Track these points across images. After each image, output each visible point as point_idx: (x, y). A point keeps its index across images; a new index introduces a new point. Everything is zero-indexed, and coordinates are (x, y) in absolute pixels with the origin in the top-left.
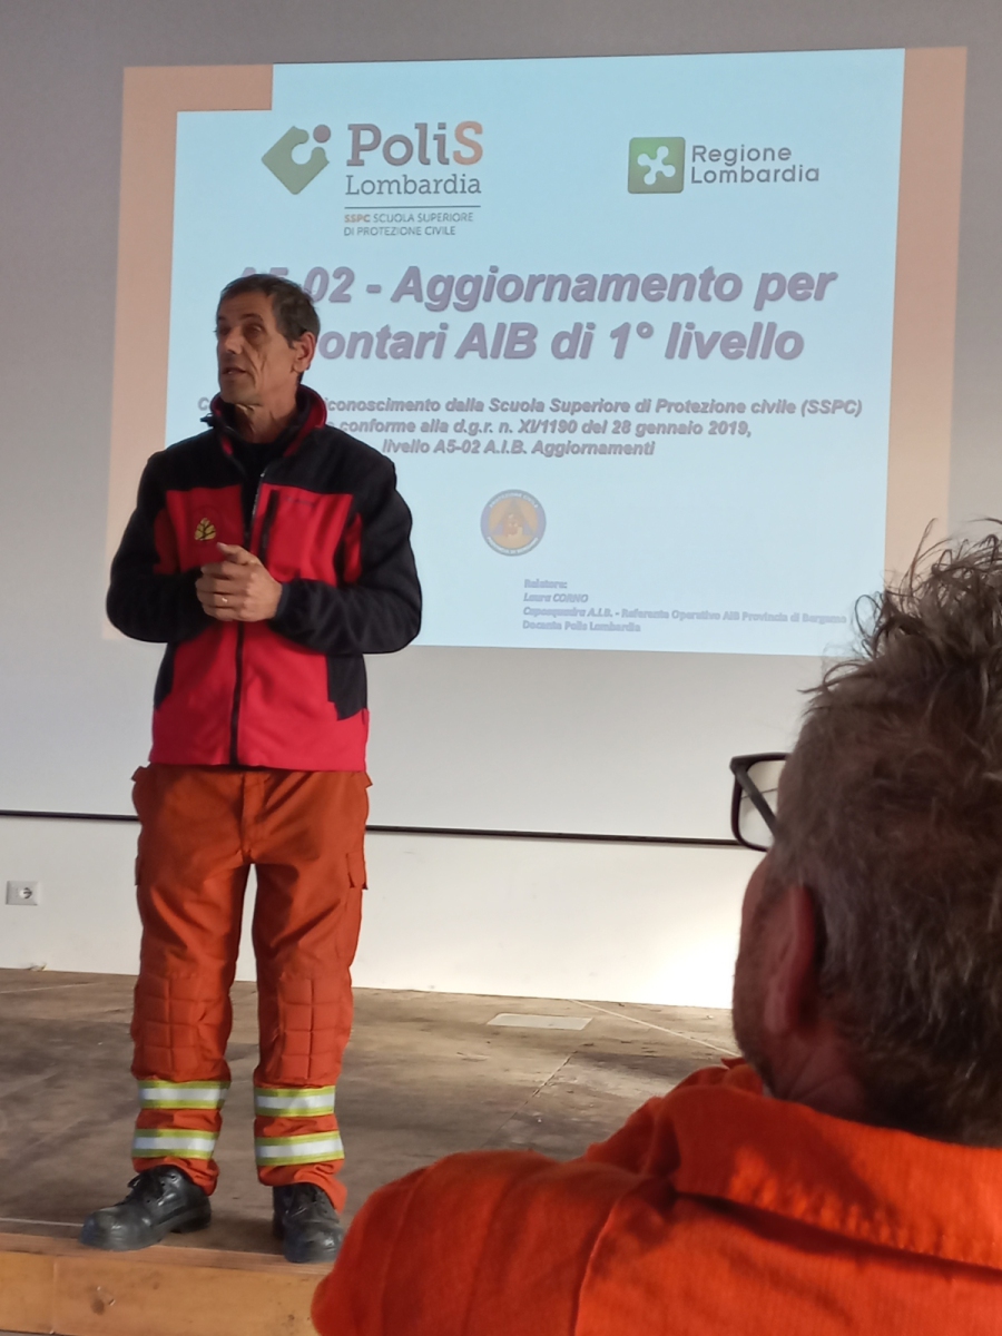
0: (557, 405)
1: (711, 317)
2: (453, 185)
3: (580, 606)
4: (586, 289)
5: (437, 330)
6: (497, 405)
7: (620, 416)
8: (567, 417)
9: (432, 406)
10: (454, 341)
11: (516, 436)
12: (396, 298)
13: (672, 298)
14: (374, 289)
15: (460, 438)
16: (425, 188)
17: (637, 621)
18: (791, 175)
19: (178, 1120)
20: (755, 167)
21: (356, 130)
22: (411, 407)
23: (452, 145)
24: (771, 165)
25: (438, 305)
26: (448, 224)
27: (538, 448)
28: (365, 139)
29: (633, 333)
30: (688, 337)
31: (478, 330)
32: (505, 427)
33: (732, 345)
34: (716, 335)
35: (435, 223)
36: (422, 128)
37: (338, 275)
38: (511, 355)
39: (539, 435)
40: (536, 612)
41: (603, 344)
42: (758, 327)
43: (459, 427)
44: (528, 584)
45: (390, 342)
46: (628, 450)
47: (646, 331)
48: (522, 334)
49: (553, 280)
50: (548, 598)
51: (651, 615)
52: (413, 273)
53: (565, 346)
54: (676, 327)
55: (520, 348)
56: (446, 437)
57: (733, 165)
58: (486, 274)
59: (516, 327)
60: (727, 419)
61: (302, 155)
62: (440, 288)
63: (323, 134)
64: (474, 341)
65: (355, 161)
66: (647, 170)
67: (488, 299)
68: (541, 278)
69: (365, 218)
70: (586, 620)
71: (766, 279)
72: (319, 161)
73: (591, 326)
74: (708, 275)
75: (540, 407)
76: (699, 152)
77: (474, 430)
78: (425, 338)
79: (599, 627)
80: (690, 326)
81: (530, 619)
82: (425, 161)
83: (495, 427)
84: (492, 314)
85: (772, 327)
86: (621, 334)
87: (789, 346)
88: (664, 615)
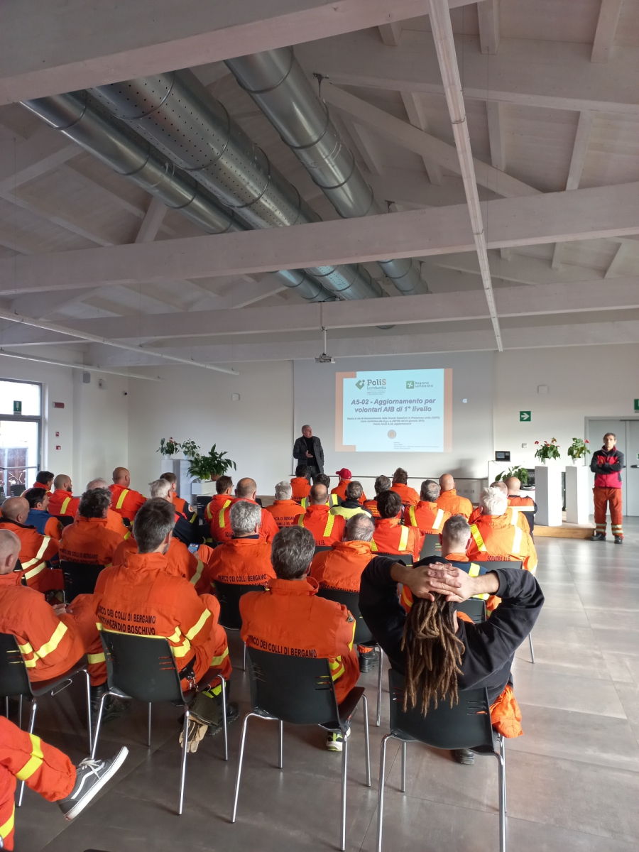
0: (397, 418)
1: (419, 405)
2: (382, 388)
3: (402, 446)
4: (401, 402)
7: (406, 419)
8: (399, 419)
10: (383, 410)
11: (392, 422)
12: (375, 403)
13: (413, 403)
14: (372, 402)
15: (384, 423)
16: (378, 388)
17: (409, 448)
21: (368, 380)
22: (377, 418)
23: (382, 382)
25: (381, 404)
26: (382, 393)
27: (395, 424)
28: (370, 382)
33: (422, 409)
34: (419, 408)
35: (380, 393)
36: (377, 380)
37: (366, 400)
39: (395, 422)
40: (395, 447)
41: (404, 409)
42: (425, 407)
43: (384, 421)
44: (394, 443)
46: (408, 424)
47: (409, 407)
48: (392, 408)
49: (396, 401)
50: (397, 445)
51: (411, 447)
52: (377, 400)
53: (398, 410)
54: (414, 407)
55: (392, 410)
56: (382, 423)
58: (387, 400)
60: (421, 419)
61: (361, 384)
62: (381, 402)
63: (364, 381)
64: (386, 409)
65: (368, 385)
66: (409, 385)
67: (387, 403)
69: (370, 393)
70: (402, 448)
71: (426, 400)
72: (363, 385)
73: (402, 407)
74: (418, 400)
75: (395, 418)
77: (386, 421)
78: (379, 409)
79: (404, 449)
80: (416, 407)
82: (378, 385)
83: (389, 421)
84: (388, 405)
85: (427, 407)
86: (406, 408)
87: (429, 409)
88: (413, 447)
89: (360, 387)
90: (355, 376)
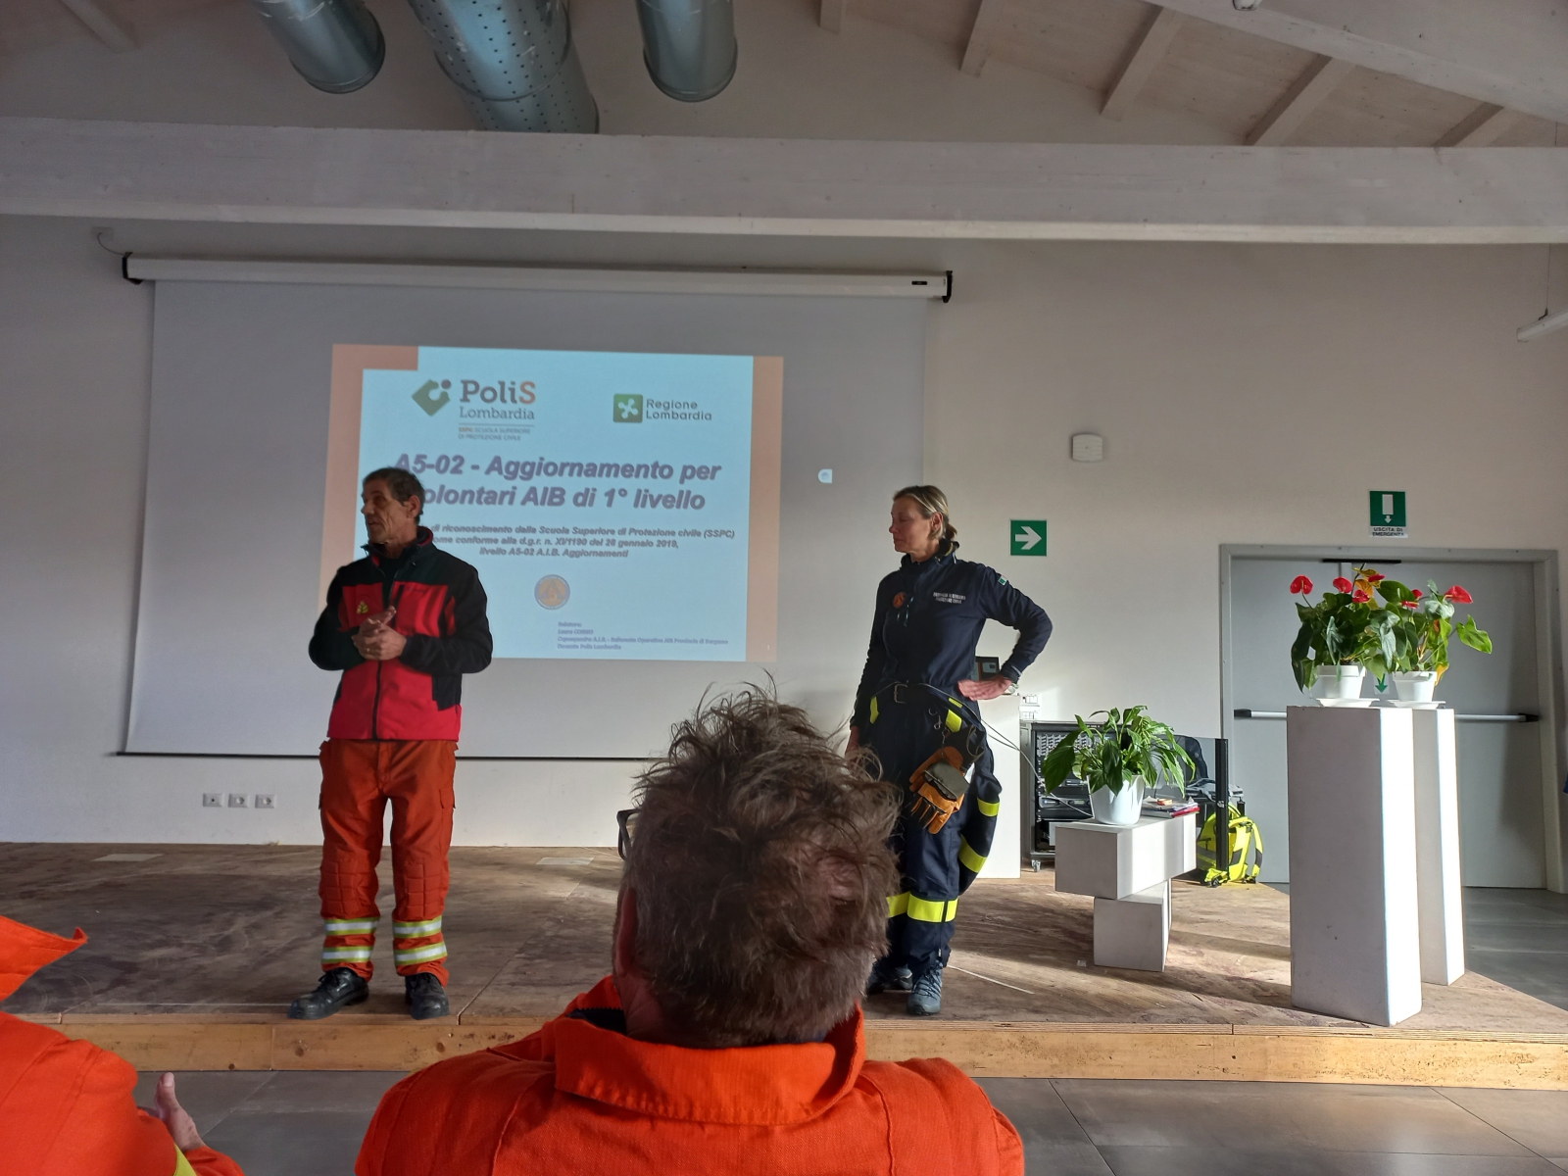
0: (576, 530)
1: (657, 486)
2: (520, 414)
3: (588, 636)
4: (591, 470)
5: (510, 490)
6: (544, 530)
7: (610, 536)
8: (581, 537)
9: (508, 530)
10: (520, 496)
11: (555, 546)
12: (488, 472)
13: (637, 476)
14: (476, 467)
15: (523, 547)
16: (504, 415)
17: (619, 644)
18: (698, 416)
19: (348, 941)
20: (679, 411)
21: (465, 383)
22: (495, 530)
23: (519, 393)
24: (687, 411)
25: (512, 476)
26: (516, 435)
27: (566, 552)
28: (470, 388)
29: (617, 494)
30: (645, 497)
31: (533, 490)
32: (548, 542)
33: (668, 501)
34: (660, 496)
35: (510, 434)
36: (502, 384)
37: (456, 458)
38: (551, 503)
39: (567, 546)
40: (565, 639)
41: (601, 499)
42: (681, 492)
43: (523, 541)
44: (560, 624)
45: (484, 496)
46: (614, 554)
47: (623, 493)
48: (557, 493)
49: (573, 466)
50: (571, 632)
51: (626, 640)
52: (497, 460)
53: (580, 499)
54: (639, 491)
55: (556, 500)
56: (515, 547)
57: (667, 410)
58: (537, 461)
59: (554, 489)
60: (666, 539)
61: (435, 395)
62: (512, 468)
63: (447, 384)
64: (531, 496)
65: (465, 399)
66: (623, 410)
67: (538, 473)
68: (568, 464)
69: (470, 430)
70: (592, 643)
71: (685, 468)
72: (444, 398)
73: (595, 490)
74: (656, 465)
75: (567, 531)
76: (650, 403)
77: (531, 542)
78: (504, 494)
79: (599, 647)
80: (647, 491)
81: (562, 643)
82: (503, 400)
83: (543, 542)
84: (541, 482)
85: (689, 492)
86: (610, 494)
87: (698, 502)
88: (633, 640)
89: (431, 407)
90: (412, 365)
